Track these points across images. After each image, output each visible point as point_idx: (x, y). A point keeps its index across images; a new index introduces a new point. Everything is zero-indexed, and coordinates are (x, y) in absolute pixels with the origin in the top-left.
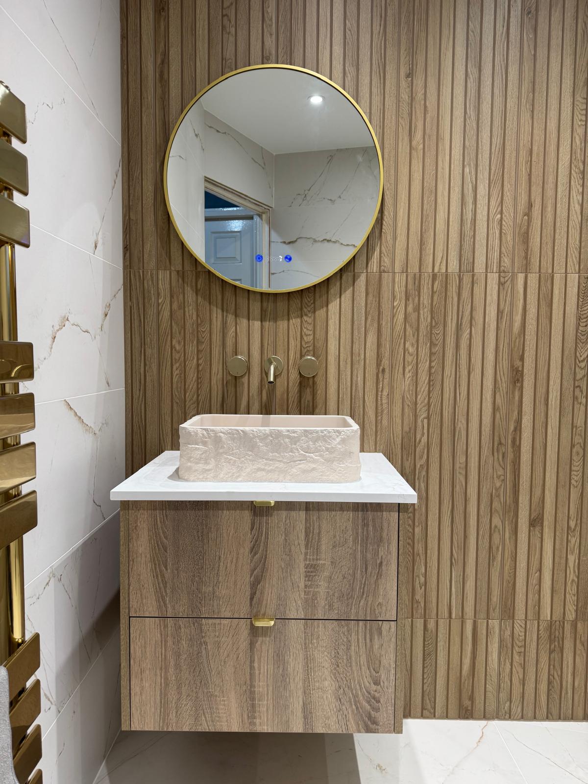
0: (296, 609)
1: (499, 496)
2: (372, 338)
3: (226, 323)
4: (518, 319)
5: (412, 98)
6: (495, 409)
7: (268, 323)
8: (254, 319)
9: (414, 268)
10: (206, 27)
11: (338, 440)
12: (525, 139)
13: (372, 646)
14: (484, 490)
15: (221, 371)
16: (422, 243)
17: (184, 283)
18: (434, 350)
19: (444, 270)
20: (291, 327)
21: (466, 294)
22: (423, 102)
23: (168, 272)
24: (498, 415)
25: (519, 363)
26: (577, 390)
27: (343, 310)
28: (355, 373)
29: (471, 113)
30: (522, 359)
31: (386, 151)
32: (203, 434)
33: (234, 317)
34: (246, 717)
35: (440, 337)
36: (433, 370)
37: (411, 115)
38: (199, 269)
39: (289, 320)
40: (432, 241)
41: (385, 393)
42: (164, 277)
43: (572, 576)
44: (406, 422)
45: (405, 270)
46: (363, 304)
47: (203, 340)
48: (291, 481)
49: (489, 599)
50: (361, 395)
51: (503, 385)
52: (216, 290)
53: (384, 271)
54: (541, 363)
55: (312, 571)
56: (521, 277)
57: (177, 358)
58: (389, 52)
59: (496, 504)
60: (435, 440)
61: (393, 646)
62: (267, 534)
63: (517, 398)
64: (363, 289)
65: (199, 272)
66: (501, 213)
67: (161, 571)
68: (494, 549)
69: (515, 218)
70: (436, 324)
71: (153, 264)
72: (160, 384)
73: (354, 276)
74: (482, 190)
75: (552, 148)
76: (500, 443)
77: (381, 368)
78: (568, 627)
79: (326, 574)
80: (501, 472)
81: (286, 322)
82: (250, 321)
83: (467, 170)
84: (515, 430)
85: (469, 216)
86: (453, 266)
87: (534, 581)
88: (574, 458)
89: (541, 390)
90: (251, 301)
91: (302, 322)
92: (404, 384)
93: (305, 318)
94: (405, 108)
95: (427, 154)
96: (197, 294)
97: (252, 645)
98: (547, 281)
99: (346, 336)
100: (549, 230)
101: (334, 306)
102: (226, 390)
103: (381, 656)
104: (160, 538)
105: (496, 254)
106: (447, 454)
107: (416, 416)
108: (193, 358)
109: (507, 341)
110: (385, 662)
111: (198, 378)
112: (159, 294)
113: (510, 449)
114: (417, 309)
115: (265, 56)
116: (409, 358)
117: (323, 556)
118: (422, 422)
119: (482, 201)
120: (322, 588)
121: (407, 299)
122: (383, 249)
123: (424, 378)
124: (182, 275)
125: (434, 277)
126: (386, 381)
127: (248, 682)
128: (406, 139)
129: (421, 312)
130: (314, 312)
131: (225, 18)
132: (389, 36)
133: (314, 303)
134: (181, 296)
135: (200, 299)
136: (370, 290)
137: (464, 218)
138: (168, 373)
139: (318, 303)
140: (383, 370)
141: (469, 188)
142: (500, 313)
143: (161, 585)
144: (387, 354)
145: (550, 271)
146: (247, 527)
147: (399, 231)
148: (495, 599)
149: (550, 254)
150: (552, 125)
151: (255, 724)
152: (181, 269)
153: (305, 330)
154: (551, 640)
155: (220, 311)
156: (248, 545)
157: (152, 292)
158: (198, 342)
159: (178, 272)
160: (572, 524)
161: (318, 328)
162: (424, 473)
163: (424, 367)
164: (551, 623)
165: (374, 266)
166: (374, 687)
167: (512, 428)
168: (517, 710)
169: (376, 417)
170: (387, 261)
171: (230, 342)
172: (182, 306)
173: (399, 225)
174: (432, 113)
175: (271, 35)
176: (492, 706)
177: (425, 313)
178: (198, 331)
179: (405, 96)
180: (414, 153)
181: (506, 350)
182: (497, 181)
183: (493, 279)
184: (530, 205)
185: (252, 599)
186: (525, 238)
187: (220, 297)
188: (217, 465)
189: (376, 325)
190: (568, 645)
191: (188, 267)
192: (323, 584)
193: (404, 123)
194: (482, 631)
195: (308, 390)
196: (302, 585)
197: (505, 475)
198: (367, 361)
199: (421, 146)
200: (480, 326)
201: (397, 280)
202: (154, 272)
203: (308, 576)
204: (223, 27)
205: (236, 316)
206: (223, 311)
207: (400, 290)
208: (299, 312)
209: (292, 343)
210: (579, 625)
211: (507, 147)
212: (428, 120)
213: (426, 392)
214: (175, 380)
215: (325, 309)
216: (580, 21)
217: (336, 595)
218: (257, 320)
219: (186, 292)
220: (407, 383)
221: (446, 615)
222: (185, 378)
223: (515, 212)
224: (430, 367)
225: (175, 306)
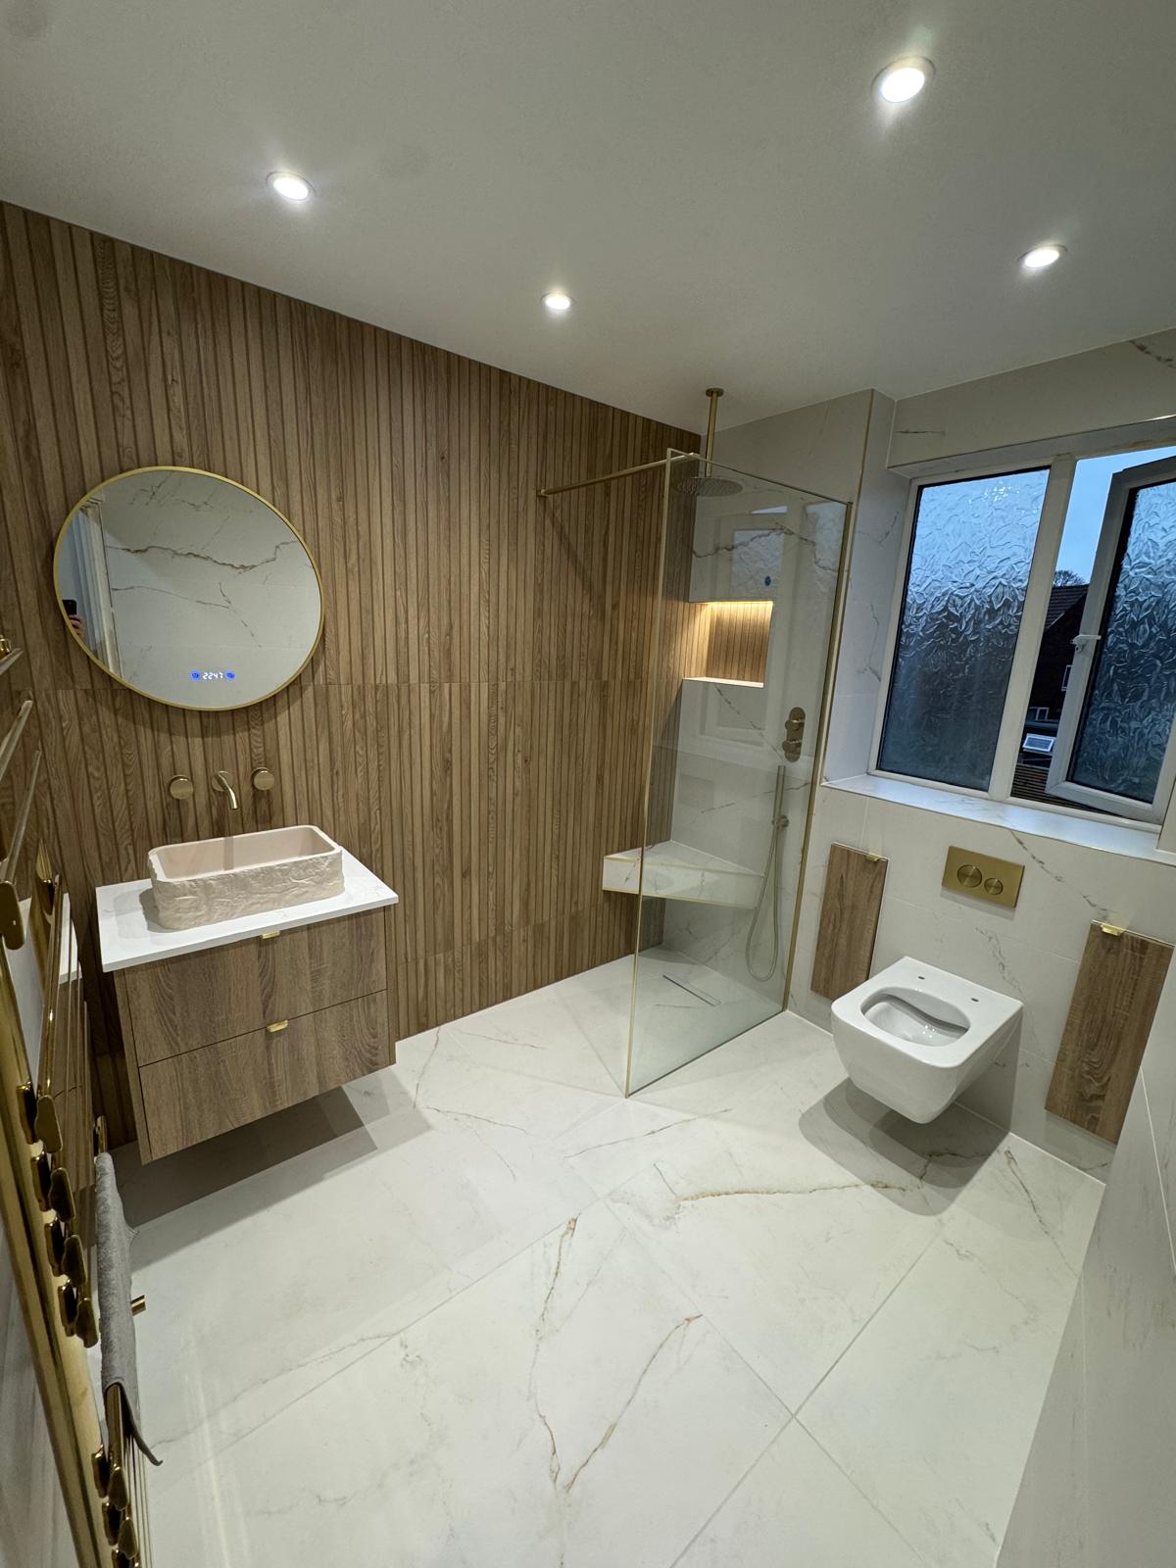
0: (305, 1005)
1: (438, 861)
2: (324, 745)
3: (159, 742)
4: (446, 719)
5: (345, 522)
6: (433, 793)
7: (210, 739)
8: (193, 736)
9: (358, 680)
10: (89, 401)
11: (326, 864)
12: (444, 570)
13: (369, 1012)
14: (428, 859)
15: (158, 795)
16: (363, 658)
17: (95, 701)
18: (381, 750)
19: (384, 682)
20: (239, 741)
21: (404, 701)
22: (355, 527)
23: (72, 692)
24: (435, 798)
25: (448, 755)
26: (491, 771)
27: (292, 721)
28: (310, 778)
29: (399, 541)
30: (450, 751)
31: (323, 571)
32: (191, 885)
33: (168, 735)
34: (268, 1105)
35: (386, 739)
36: (382, 768)
37: (344, 537)
38: (116, 686)
39: (234, 734)
40: (372, 656)
41: (340, 793)
42: (66, 699)
43: (492, 906)
44: (361, 815)
45: (350, 681)
46: (313, 715)
47: (131, 763)
48: (285, 906)
49: (435, 939)
50: (318, 797)
51: (438, 773)
52: (142, 711)
53: (330, 683)
54: (464, 752)
55: (316, 976)
56: (447, 686)
57: (98, 786)
58: (318, 473)
59: (437, 867)
60: (387, 825)
61: (385, 1007)
62: (274, 958)
63: (448, 783)
64: (312, 700)
65: (116, 690)
66: (429, 633)
67: (169, 1019)
68: (437, 901)
69: (440, 637)
70: (381, 727)
71: (47, 682)
72: (76, 817)
73: (301, 688)
74: (412, 612)
75: (465, 579)
76: (438, 820)
77: (335, 771)
78: (490, 942)
79: (329, 973)
80: (439, 842)
81: (232, 736)
82: (189, 739)
83: (398, 593)
84: (448, 808)
85: (402, 634)
86: (392, 679)
87: (466, 917)
88: (491, 821)
89: (465, 775)
90: (188, 719)
91: (249, 735)
92: (357, 784)
93: (253, 731)
94: (339, 532)
95: (362, 577)
96: (116, 714)
97: (268, 1048)
98: (466, 688)
99: (298, 745)
100: (465, 648)
101: (283, 718)
102: (166, 815)
103: (377, 1017)
104: (164, 990)
105: (427, 669)
106: (397, 837)
107: (369, 810)
108: (120, 784)
109: (438, 737)
110: (380, 1020)
111: (129, 805)
112: (61, 718)
113: (445, 823)
114: (364, 717)
115: (175, 451)
116: (359, 760)
117: (325, 961)
118: (375, 813)
119: (413, 622)
120: (326, 984)
121: (354, 708)
122: (328, 663)
123: (374, 776)
124: (91, 693)
125: (376, 688)
126: (340, 783)
127: (268, 1076)
128: (342, 560)
129: (368, 719)
130: (262, 724)
131: (116, 397)
132: (317, 455)
133: (261, 715)
134: (94, 718)
135: (120, 719)
136: (318, 701)
137: (399, 636)
138: (87, 804)
139: (265, 716)
140: (337, 773)
141: (401, 608)
142: (432, 716)
143: (171, 1029)
144: (339, 759)
145: (468, 680)
146: (254, 957)
147: (341, 646)
148: (440, 937)
149: (467, 666)
150: (464, 561)
151: (276, 1106)
152: (89, 687)
153: (254, 743)
154: (480, 955)
155: (149, 731)
156: (257, 972)
157: (51, 715)
158: (124, 765)
159: (86, 691)
160: (491, 869)
161: (268, 739)
162: (379, 855)
163: (373, 765)
164: (479, 943)
165: (320, 678)
166: (373, 1040)
167: (446, 807)
168: (459, 1011)
169: (334, 815)
170: (332, 674)
171: (165, 761)
172: (98, 728)
173: (341, 641)
174: (364, 540)
175: (181, 429)
176: (441, 1014)
177: (371, 720)
178: (122, 754)
179: (338, 519)
180: (350, 576)
181: (439, 745)
182: (424, 605)
183: (425, 687)
184: (451, 627)
185: (264, 1013)
186: (449, 653)
187: (147, 717)
188: (210, 910)
189: (327, 733)
190: (491, 955)
191: (98, 684)
192: (327, 982)
193: (339, 545)
194: (431, 963)
195: (263, 801)
196: (309, 988)
197: (442, 844)
198: (321, 766)
199: (357, 569)
200: (417, 728)
201: (343, 691)
202: (51, 692)
203: (314, 980)
204: (114, 408)
205: (171, 735)
206: (153, 730)
207: (346, 699)
208: (246, 727)
209: (241, 757)
210: (498, 939)
211: (431, 576)
212: (361, 544)
213: (377, 788)
214: (97, 811)
215: (273, 721)
216: (482, 473)
217: (339, 986)
218: (197, 737)
219: (100, 712)
220: (360, 781)
221: (404, 960)
222: (111, 806)
223: (440, 632)
224: (379, 765)
225: (86, 729)
